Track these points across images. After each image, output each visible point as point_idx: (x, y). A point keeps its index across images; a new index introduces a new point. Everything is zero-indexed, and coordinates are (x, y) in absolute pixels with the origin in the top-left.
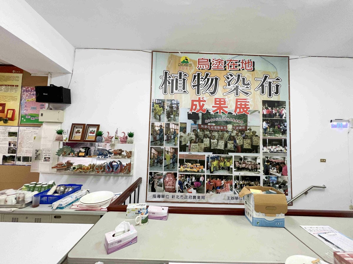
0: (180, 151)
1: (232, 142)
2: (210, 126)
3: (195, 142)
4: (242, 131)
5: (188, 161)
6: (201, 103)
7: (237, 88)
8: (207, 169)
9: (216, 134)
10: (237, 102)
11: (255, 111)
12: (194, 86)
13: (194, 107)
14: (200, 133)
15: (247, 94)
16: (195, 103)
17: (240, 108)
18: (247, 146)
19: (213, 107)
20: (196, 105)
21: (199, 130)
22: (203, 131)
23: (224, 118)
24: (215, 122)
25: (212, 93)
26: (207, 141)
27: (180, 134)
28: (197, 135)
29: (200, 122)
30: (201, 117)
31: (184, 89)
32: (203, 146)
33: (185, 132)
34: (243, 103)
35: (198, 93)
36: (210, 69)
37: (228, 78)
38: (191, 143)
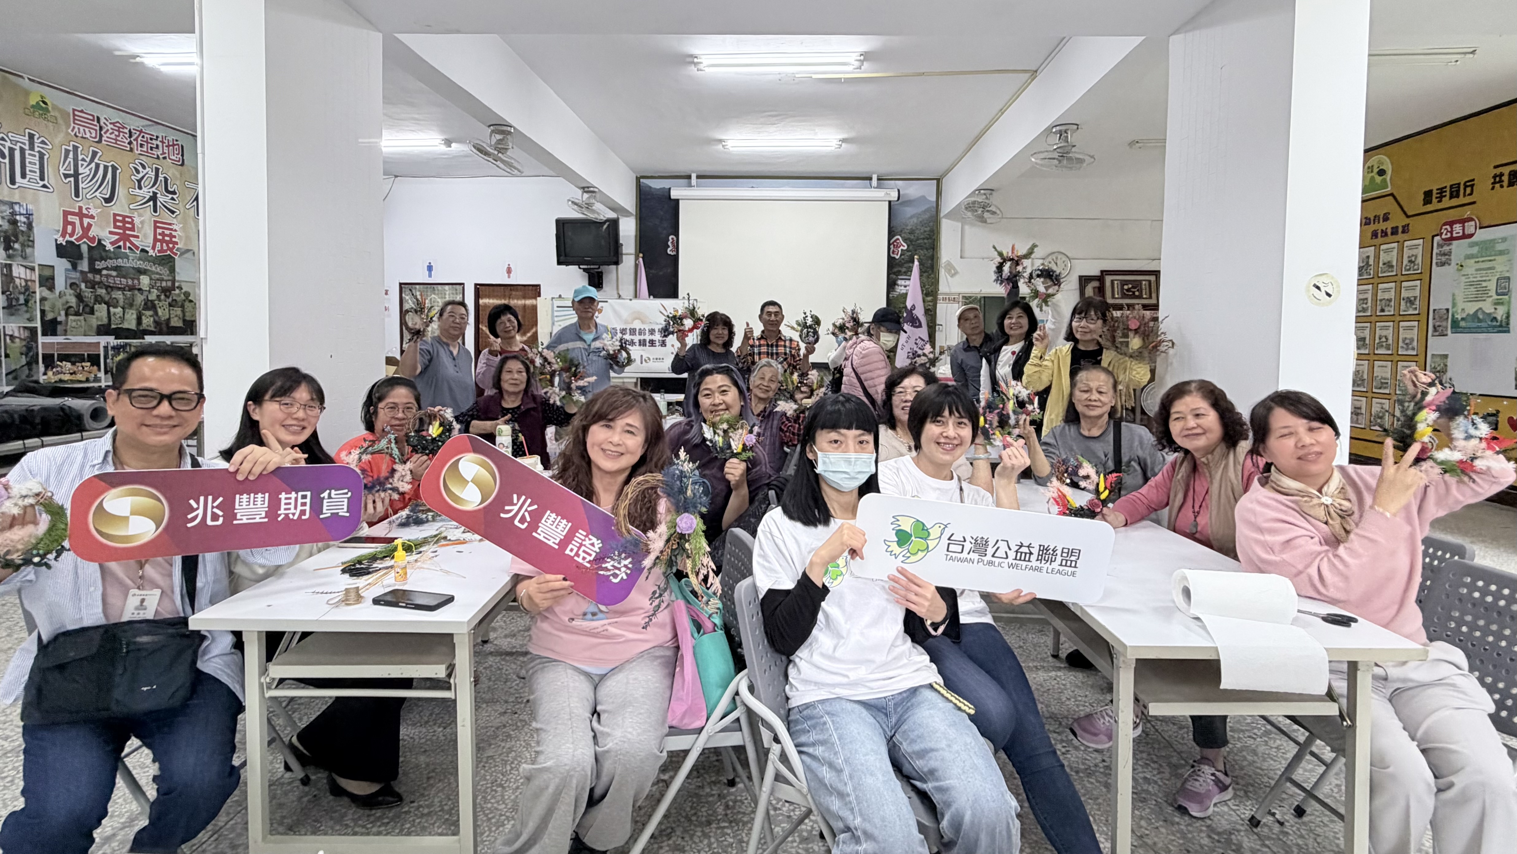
0: (44, 334)
1: (151, 313)
2: (107, 276)
3: (77, 314)
4: (166, 291)
5: (63, 358)
6: (86, 221)
7: (154, 198)
8: (106, 372)
9: (118, 295)
10: (156, 227)
11: (188, 251)
12: (66, 176)
13: (70, 228)
14: (87, 293)
15: (173, 212)
16: (70, 218)
17: (162, 241)
18: (176, 322)
19: (111, 233)
20: (73, 224)
21: (83, 286)
22: (93, 288)
23: (133, 262)
24: (116, 268)
25: (108, 200)
26: (101, 310)
27: (39, 292)
28: (79, 297)
29: (84, 266)
30: (85, 254)
31: (42, 178)
32: (94, 321)
33: (51, 288)
34: (167, 232)
35: (77, 195)
36: (100, 141)
37: (138, 172)
38: (67, 315)
